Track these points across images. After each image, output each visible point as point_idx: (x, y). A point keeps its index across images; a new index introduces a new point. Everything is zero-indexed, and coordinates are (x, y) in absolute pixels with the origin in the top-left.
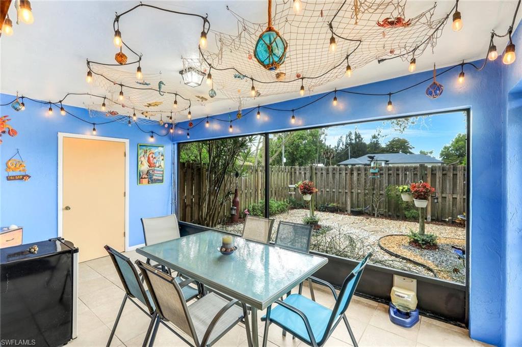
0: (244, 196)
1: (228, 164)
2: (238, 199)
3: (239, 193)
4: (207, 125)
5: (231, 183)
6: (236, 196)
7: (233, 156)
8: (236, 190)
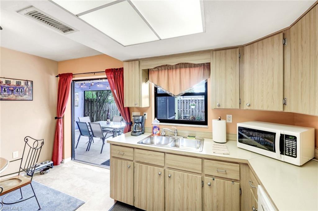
0: (112, 112)
1: (105, 99)
2: (109, 113)
3: (110, 111)
4: (98, 86)
5: (106, 107)
6: (108, 112)
7: (107, 96)
8: (108, 110)
